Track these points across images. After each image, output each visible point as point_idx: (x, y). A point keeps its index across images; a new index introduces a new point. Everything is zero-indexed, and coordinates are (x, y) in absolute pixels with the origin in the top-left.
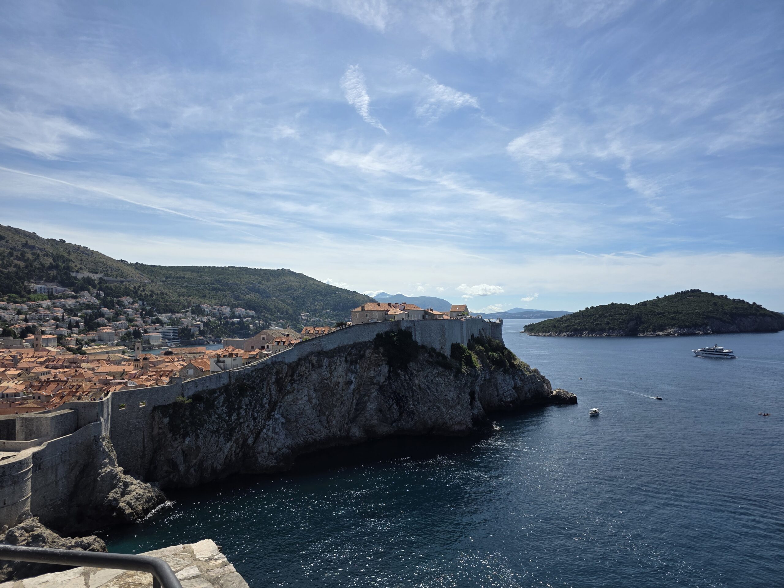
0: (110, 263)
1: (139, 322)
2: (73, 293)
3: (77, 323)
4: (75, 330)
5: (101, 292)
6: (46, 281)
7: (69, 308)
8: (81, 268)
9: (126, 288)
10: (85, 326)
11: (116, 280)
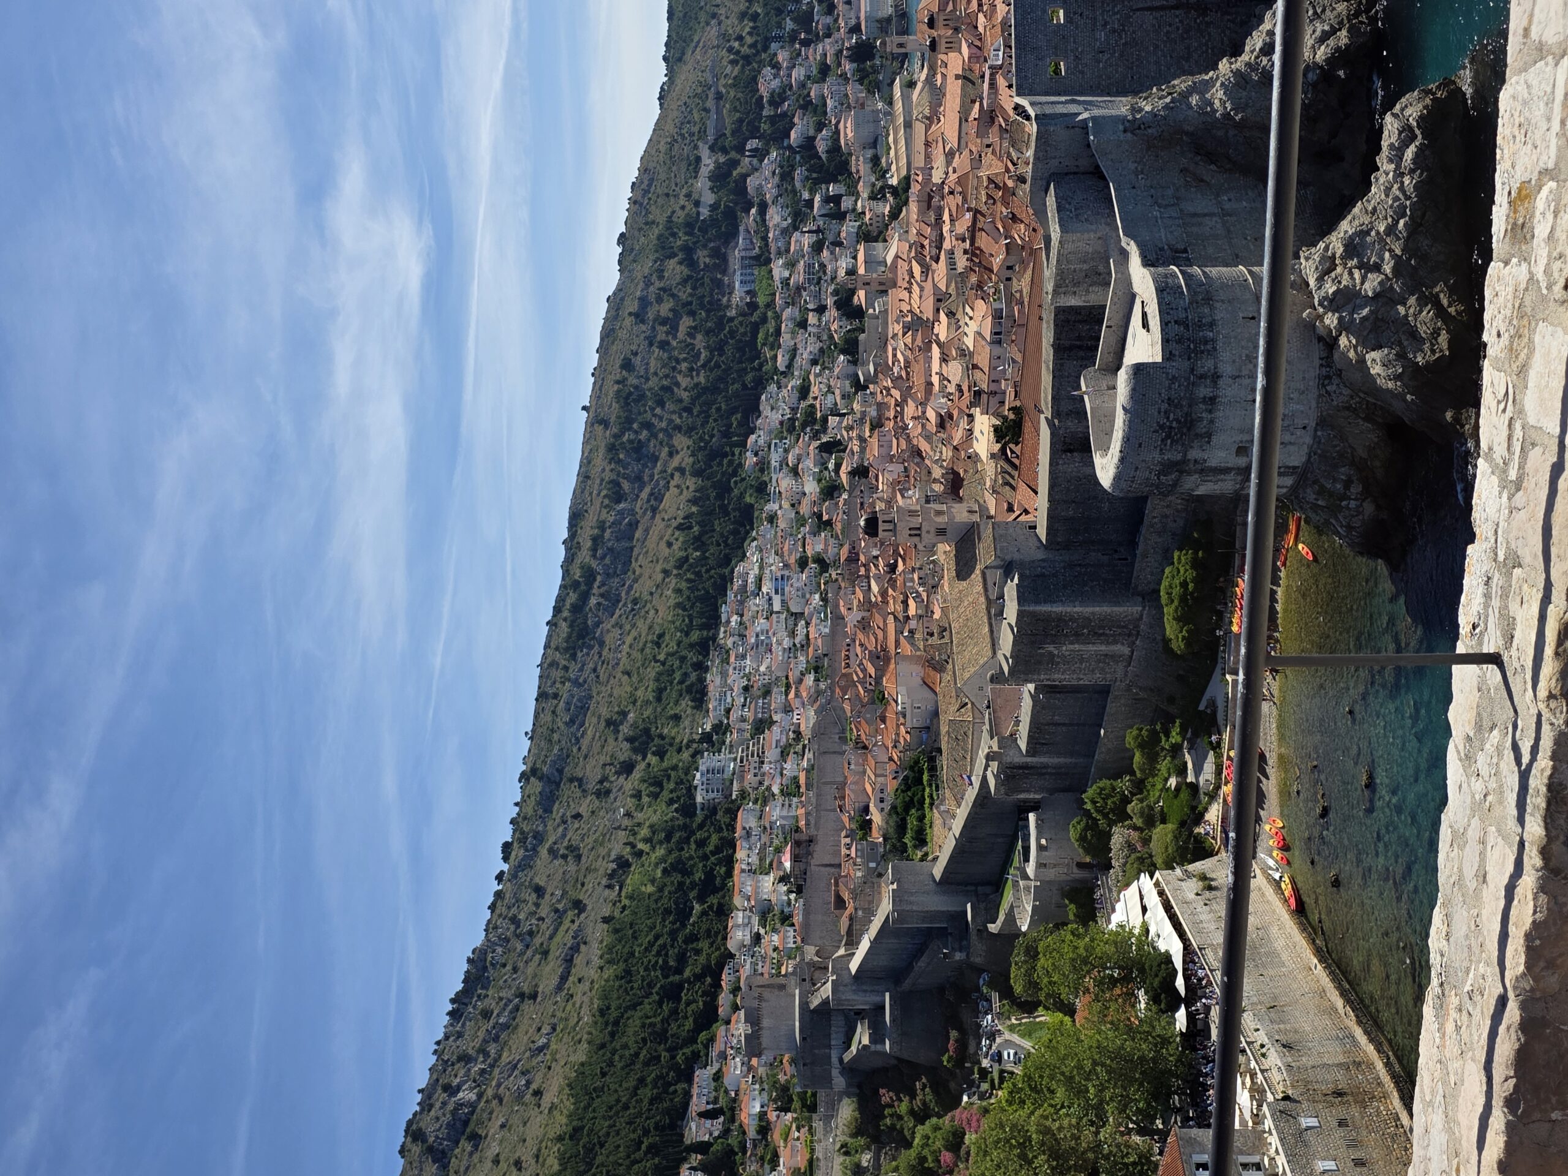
0: (670, 128)
1: (827, 48)
2: (753, 211)
3: (827, 199)
4: (846, 203)
5: (748, 147)
6: (724, 272)
7: (789, 221)
8: (688, 196)
9: (734, 85)
10: (835, 181)
11: (713, 109)
